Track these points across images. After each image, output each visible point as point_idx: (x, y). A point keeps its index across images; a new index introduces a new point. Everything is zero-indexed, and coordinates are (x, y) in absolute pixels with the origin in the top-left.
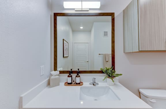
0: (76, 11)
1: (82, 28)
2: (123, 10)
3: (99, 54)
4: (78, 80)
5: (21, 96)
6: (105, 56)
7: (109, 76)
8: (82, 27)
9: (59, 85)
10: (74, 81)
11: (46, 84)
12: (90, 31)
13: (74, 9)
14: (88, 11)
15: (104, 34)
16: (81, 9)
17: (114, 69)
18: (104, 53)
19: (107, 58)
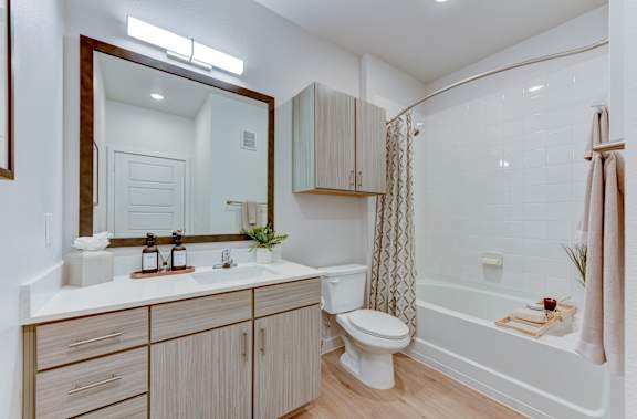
0: (169, 57)
1: (157, 97)
2: (290, 98)
3: (229, 203)
4: (180, 259)
5: (24, 284)
6: (247, 208)
7: (262, 242)
8: (158, 93)
9: (112, 280)
10: (166, 264)
11: (58, 278)
12: (192, 118)
13: (165, 50)
14: (208, 70)
15: (245, 141)
16: (188, 59)
17: (272, 227)
18: (244, 201)
19: (252, 214)
